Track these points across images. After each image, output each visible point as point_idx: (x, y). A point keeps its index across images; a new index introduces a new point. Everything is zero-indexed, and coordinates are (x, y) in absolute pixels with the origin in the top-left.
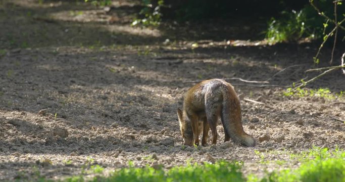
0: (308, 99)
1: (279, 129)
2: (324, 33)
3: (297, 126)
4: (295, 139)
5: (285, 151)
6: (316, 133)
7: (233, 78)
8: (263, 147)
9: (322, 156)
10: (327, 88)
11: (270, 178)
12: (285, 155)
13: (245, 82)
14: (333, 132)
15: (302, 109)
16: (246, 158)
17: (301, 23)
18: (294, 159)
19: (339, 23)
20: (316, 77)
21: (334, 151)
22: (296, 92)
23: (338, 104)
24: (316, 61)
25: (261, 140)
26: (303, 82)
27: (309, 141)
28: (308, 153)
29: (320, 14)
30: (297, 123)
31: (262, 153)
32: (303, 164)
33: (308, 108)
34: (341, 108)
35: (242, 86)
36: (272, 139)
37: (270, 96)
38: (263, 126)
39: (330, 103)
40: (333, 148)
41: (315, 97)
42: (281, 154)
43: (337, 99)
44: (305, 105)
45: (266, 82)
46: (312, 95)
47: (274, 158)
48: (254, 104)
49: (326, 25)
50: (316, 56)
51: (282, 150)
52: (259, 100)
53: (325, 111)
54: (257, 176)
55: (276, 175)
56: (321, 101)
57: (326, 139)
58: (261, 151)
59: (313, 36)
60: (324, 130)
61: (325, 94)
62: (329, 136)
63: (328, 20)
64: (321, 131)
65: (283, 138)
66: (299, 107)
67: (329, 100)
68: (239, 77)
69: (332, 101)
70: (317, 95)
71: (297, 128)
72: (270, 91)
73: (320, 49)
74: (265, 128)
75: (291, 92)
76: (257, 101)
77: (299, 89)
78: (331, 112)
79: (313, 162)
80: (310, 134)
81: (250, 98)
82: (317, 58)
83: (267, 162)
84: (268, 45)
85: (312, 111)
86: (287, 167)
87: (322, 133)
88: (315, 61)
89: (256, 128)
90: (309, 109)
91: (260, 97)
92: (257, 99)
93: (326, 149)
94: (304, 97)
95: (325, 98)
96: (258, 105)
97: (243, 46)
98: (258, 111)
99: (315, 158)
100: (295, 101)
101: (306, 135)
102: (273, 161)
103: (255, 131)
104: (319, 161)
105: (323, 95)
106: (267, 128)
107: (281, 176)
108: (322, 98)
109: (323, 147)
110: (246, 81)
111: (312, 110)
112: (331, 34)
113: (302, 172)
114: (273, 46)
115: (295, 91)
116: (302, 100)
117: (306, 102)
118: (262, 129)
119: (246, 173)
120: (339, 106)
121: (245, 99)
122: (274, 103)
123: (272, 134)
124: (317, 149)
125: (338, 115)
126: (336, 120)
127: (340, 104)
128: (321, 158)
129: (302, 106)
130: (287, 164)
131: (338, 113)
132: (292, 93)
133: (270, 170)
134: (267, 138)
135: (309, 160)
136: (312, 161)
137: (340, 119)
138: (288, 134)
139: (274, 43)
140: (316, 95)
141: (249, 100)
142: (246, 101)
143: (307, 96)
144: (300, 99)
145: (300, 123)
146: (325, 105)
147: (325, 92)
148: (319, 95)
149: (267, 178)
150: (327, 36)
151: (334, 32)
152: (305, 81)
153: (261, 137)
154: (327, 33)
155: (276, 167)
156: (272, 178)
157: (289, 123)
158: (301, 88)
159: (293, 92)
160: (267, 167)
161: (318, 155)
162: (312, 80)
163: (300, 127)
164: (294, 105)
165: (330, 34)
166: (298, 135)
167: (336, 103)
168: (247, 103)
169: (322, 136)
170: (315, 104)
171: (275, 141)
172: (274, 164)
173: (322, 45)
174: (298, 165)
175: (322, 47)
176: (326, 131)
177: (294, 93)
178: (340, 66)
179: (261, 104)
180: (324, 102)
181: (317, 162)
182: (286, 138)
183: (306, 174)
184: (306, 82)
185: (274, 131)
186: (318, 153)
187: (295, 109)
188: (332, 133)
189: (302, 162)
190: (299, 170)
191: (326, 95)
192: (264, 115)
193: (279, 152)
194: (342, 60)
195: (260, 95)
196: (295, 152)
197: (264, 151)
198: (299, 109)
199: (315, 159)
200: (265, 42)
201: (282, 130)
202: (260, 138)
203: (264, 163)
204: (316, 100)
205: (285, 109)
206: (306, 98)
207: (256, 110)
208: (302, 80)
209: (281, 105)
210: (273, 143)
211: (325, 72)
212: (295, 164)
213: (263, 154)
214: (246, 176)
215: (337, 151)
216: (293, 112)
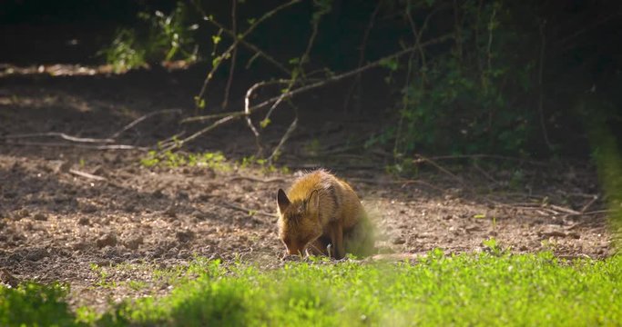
0: (186, 172)
1: (132, 225)
2: (213, 54)
3: (165, 220)
4: (161, 243)
5: (146, 265)
6: (201, 232)
7: (51, 134)
8: (104, 257)
9: (211, 273)
10: (219, 152)
11: (117, 312)
12: (145, 272)
13: (72, 142)
14: (230, 231)
15: (175, 189)
16: (72, 276)
17: (172, 34)
18: (161, 278)
19: (240, 36)
20: (199, 133)
21: (233, 264)
22: (163, 159)
23: (238, 180)
24: (200, 103)
25: (101, 244)
26: (177, 141)
27: (187, 247)
28: (186, 269)
29: (206, 18)
30: (166, 213)
31: (104, 269)
32: (177, 288)
33: (185, 187)
34: (244, 188)
35: (66, 148)
36: (120, 244)
37: (117, 165)
38: (103, 219)
39: (226, 179)
40: (230, 258)
41: (198, 168)
42: (137, 270)
43: (237, 171)
44: (181, 182)
45: (109, 140)
46: (191, 164)
47: (125, 276)
48: (89, 180)
49: (217, 40)
50: (201, 94)
51: (140, 262)
52: (97, 173)
53: (216, 193)
54: (94, 310)
55: (128, 309)
56: (208, 174)
57: (218, 242)
58: (100, 265)
59: (194, 58)
60: (214, 227)
61: (216, 162)
62: (223, 237)
63: (221, 30)
64: (208, 228)
65: (140, 241)
66: (169, 185)
67: (222, 173)
68: (61, 132)
69: (228, 174)
70: (202, 164)
71: (165, 224)
72: (118, 157)
73: (206, 81)
74: (107, 224)
75: (155, 158)
76: (94, 174)
77: (169, 153)
78: (226, 194)
79: (195, 283)
80: (190, 235)
81: (80, 170)
82: (201, 99)
83: (112, 284)
84: (113, 74)
85: (193, 194)
86: (149, 293)
87: (211, 232)
88: (197, 103)
89: (91, 222)
90: (188, 188)
91: (98, 167)
92: (94, 171)
93: (218, 261)
94: (177, 168)
95: (215, 170)
96: (95, 181)
97: (67, 76)
98: (95, 192)
99: (198, 276)
100: (163, 174)
101: (181, 236)
102: (123, 283)
103: (91, 229)
104: (205, 282)
105: (211, 164)
106: (112, 223)
107: (138, 309)
108: (210, 170)
109: (212, 257)
110: (74, 139)
111: (194, 190)
112: (227, 55)
113: (175, 303)
114: (121, 75)
115: (162, 156)
116: (174, 173)
117: (181, 177)
118: (102, 225)
119: (74, 304)
120: (240, 184)
121: (71, 171)
122: (124, 178)
123: (120, 235)
124: (201, 261)
125: (238, 200)
126: (234, 208)
127: (243, 181)
128: (210, 277)
129: (175, 184)
130: (148, 288)
131: (240, 196)
132: (156, 161)
133: (118, 300)
134: (111, 241)
135: (187, 281)
136: (193, 281)
137: (243, 206)
138: (150, 233)
139: (125, 71)
140: (199, 164)
141: (78, 173)
142: (74, 175)
143: (184, 165)
144: (171, 171)
145: (171, 215)
146: (215, 181)
147: (216, 159)
148: (205, 164)
149: (113, 312)
150: (219, 58)
151: (232, 52)
152: (180, 139)
153: (102, 238)
154: (219, 53)
155: (129, 294)
156: (121, 313)
157: (152, 214)
158: (174, 151)
159: (157, 158)
160: (112, 294)
161: (204, 272)
162: (193, 137)
163: (171, 221)
164: (161, 182)
165: (224, 55)
166: (167, 235)
167: (236, 179)
168: (75, 179)
169: (211, 236)
170: (198, 180)
171: (127, 246)
172: (124, 288)
173: (210, 76)
174: (168, 290)
175: (210, 79)
176: (218, 229)
177: (161, 160)
178: (242, 113)
179: (100, 181)
180: (213, 176)
181: (201, 283)
182: (146, 241)
183: (182, 305)
184: (182, 142)
185: (124, 229)
186: (203, 269)
187: (163, 188)
188: (228, 232)
189: (175, 285)
190: (170, 299)
191: (217, 164)
192: (107, 199)
193: (134, 267)
194: (247, 101)
195: (98, 164)
196: (163, 266)
197: (106, 265)
198: (170, 190)
199: (198, 279)
200: (107, 68)
201: (139, 227)
202: (99, 241)
203: (106, 287)
204: (199, 173)
205: (144, 188)
206: (182, 170)
207: (92, 190)
208: (174, 138)
209: (137, 181)
210: (123, 251)
211: (217, 123)
212: (163, 288)
213: (104, 271)
214: (74, 309)
215: (238, 265)
216: (158, 195)
